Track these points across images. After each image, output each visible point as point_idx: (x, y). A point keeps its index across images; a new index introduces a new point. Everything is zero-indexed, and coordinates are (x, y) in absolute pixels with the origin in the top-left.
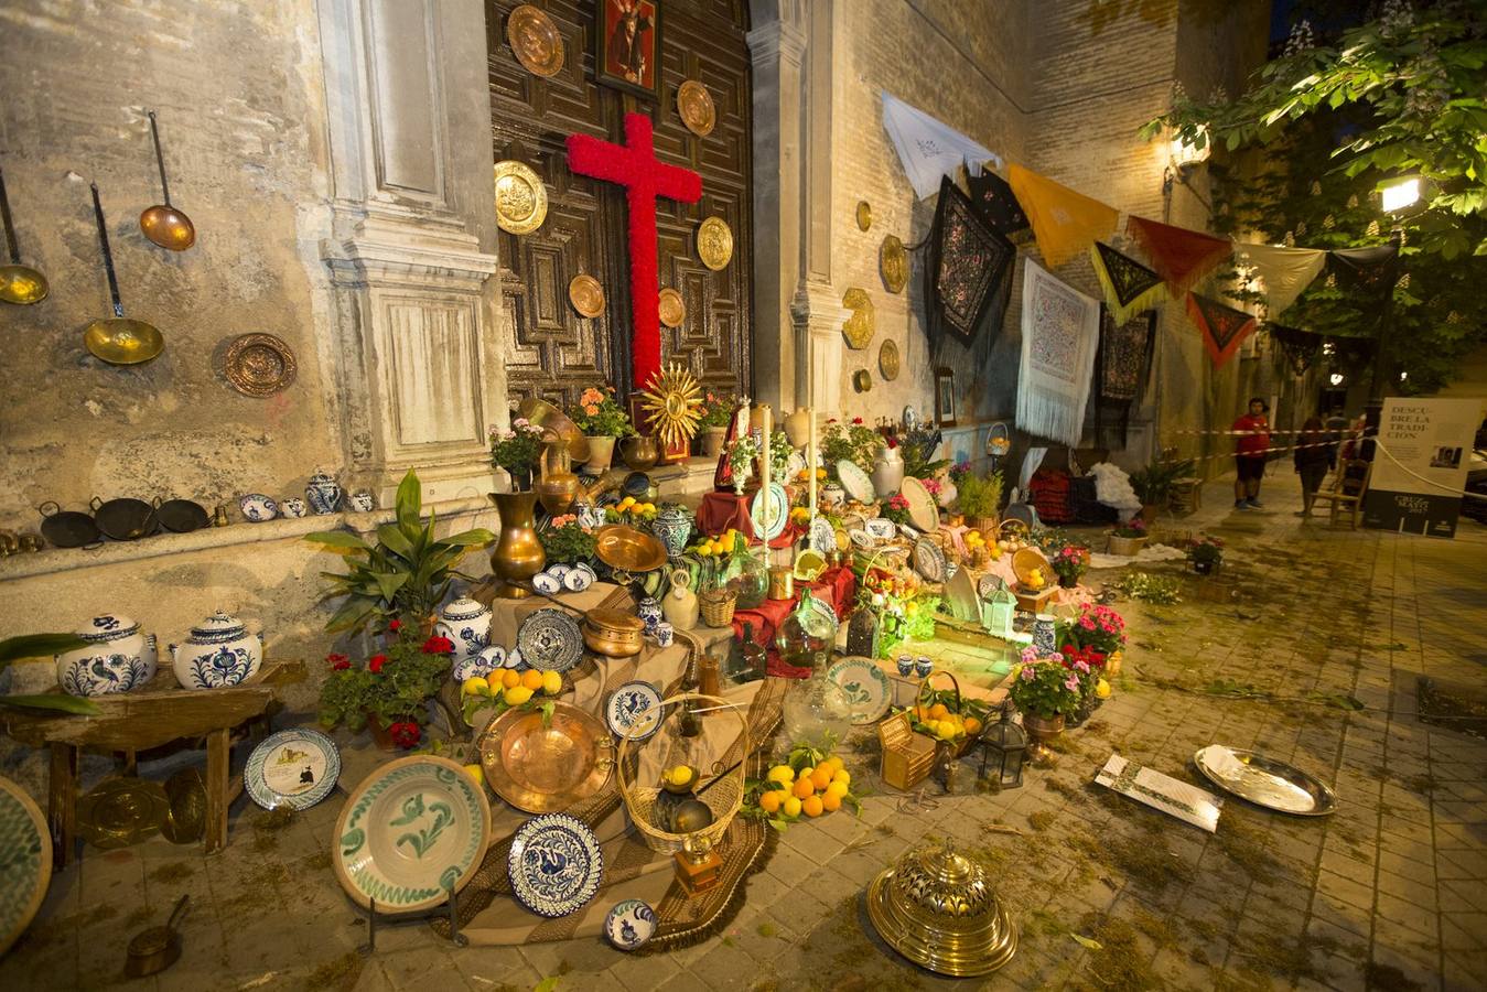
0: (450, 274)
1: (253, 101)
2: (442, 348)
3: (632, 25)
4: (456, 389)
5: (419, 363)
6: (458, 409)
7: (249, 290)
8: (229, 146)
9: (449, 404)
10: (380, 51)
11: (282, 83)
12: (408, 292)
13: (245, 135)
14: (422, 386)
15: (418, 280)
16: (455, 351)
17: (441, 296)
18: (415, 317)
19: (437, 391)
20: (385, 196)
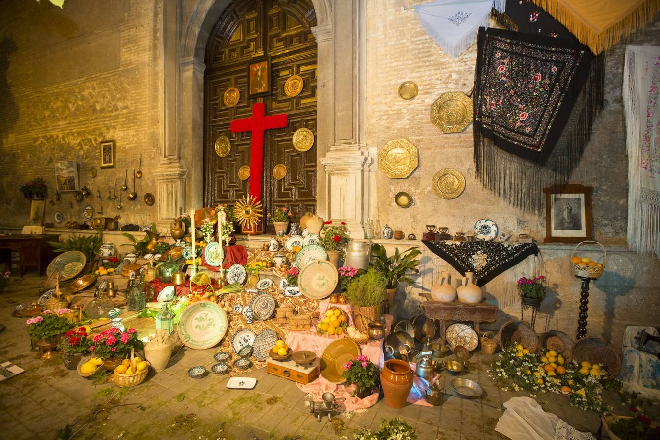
0: (170, 175)
1: (154, 146)
2: (170, 193)
3: (259, 73)
4: (172, 205)
5: (165, 198)
6: (172, 209)
7: (150, 184)
8: (150, 157)
9: (170, 208)
10: (167, 126)
11: (158, 141)
12: (164, 181)
13: (152, 154)
14: (165, 204)
15: (165, 178)
16: (172, 195)
17: (170, 181)
18: (165, 187)
19: (168, 205)
20: (166, 159)
